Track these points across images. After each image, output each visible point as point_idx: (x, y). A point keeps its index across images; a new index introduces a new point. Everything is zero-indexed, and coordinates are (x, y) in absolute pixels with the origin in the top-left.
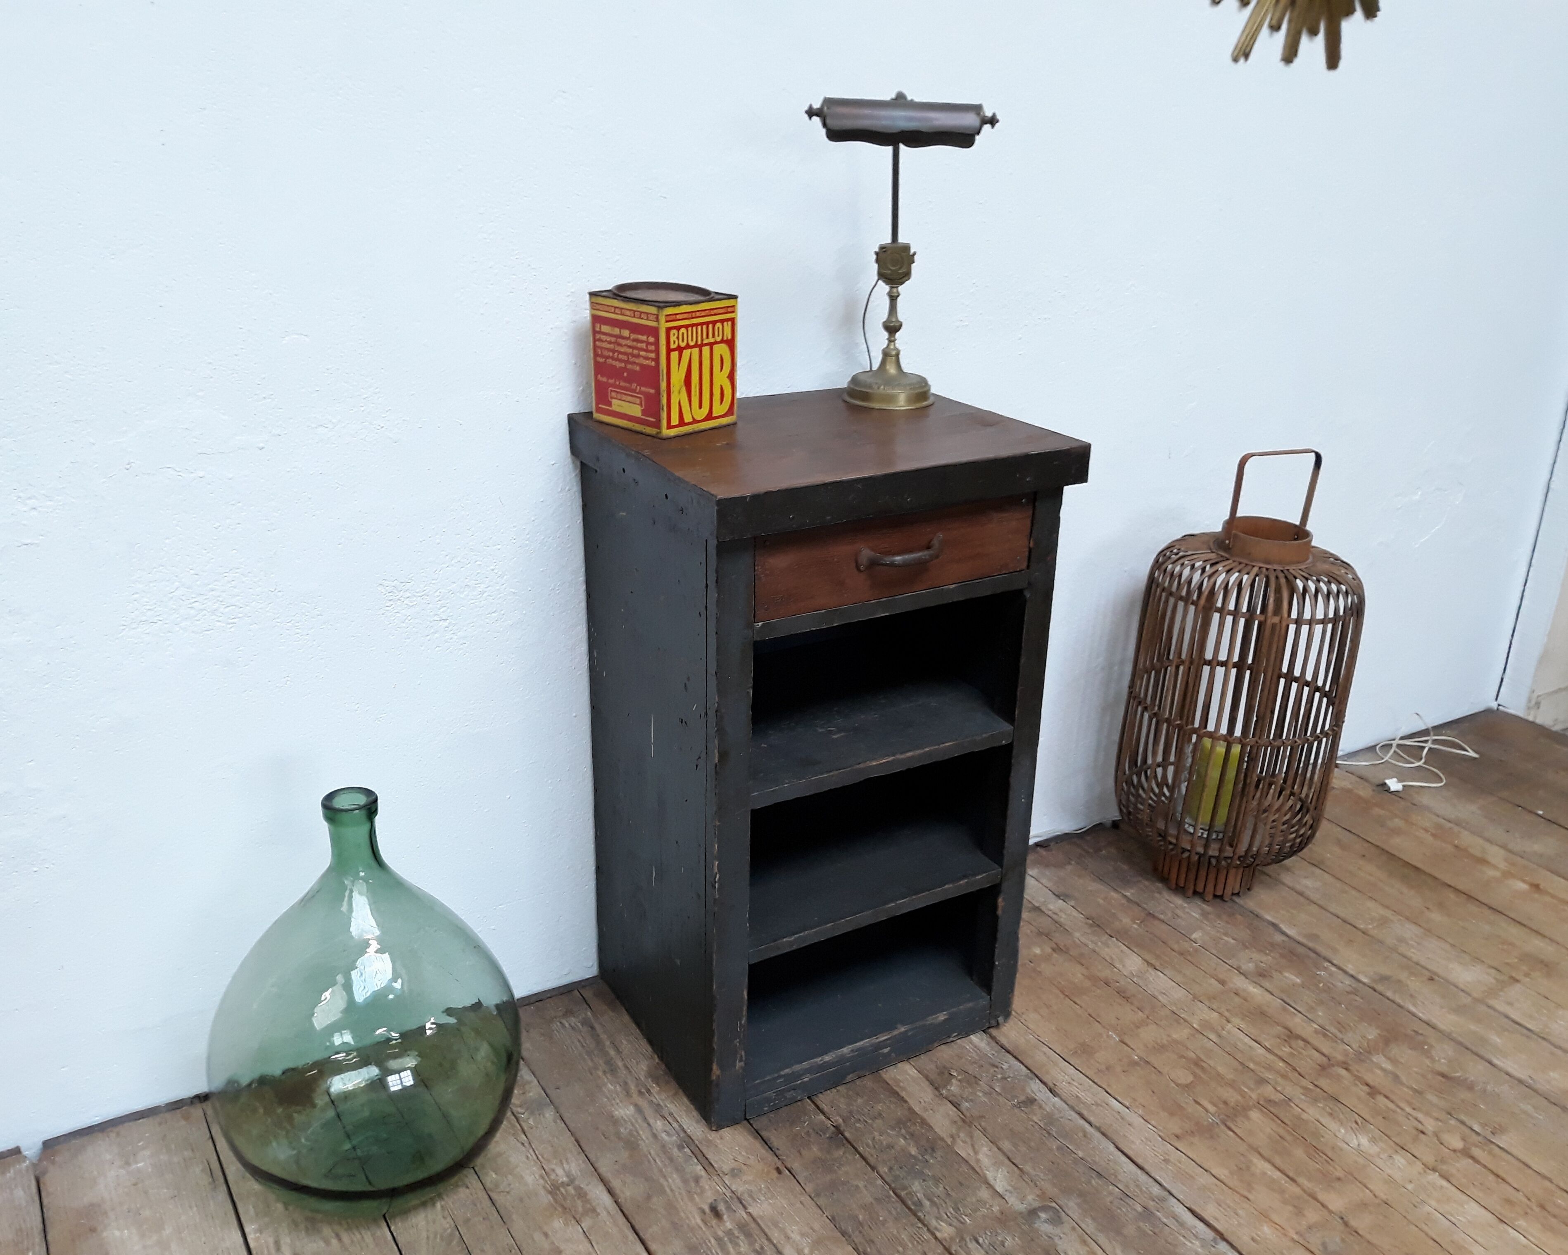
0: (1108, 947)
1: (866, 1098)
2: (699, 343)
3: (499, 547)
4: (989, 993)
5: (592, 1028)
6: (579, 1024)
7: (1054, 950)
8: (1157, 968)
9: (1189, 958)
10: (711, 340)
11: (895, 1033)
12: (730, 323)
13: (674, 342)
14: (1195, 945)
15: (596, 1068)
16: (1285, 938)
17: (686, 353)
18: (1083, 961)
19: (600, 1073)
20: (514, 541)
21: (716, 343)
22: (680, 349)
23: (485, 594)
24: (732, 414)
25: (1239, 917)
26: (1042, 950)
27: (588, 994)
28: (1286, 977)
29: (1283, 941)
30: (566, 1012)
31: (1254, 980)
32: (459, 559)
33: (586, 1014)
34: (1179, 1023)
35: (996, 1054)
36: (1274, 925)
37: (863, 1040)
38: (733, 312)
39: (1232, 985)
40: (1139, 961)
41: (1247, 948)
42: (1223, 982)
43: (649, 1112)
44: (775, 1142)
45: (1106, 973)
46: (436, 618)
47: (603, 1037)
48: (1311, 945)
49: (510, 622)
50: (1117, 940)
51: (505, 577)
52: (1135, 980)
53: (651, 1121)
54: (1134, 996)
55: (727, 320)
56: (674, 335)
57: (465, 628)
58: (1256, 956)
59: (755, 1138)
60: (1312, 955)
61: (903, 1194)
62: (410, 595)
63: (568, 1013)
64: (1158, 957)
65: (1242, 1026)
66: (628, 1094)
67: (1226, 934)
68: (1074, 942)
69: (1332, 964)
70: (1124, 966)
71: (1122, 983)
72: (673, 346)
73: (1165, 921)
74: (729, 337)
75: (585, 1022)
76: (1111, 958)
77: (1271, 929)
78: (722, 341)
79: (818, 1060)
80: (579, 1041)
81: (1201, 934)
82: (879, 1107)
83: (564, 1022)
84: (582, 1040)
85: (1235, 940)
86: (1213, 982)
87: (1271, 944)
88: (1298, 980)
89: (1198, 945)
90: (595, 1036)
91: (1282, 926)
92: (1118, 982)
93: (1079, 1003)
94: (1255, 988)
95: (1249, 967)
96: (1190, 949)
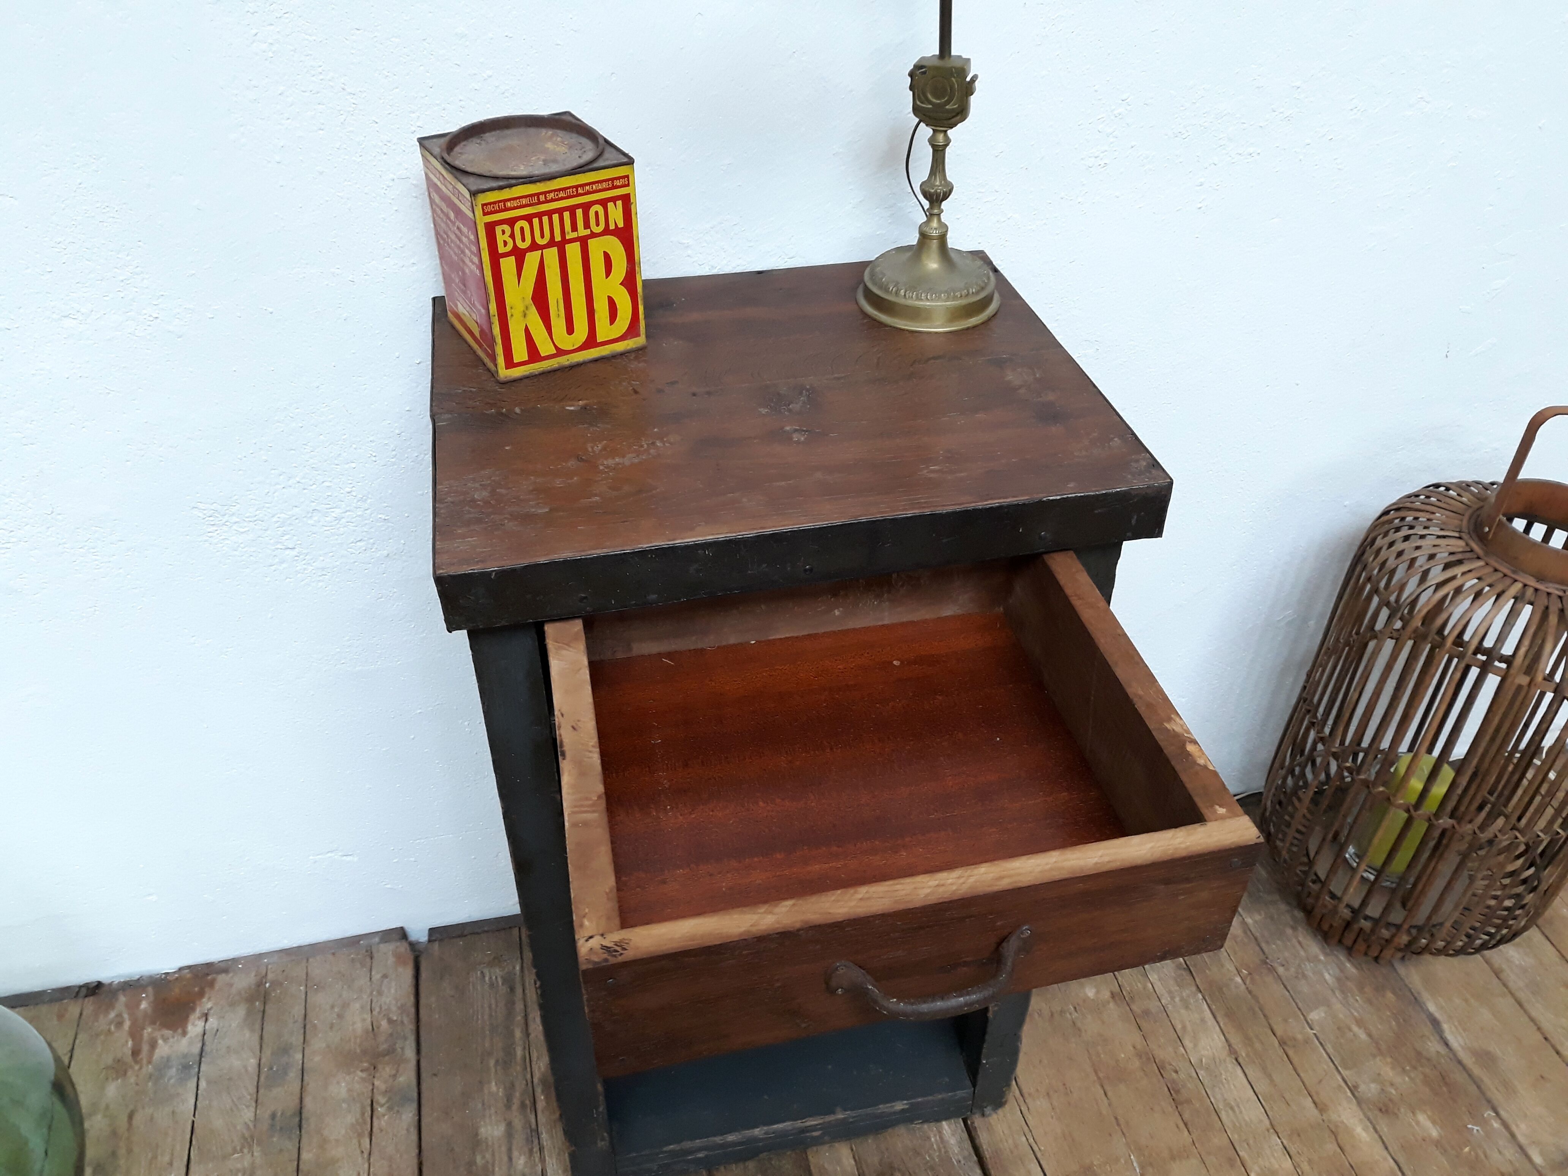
0: (1187, 1008)
2: (558, 238)
3: (353, 465)
4: (974, 1086)
5: (512, 989)
6: (499, 983)
7: (1113, 996)
8: (1240, 1060)
9: (1291, 1053)
10: (582, 232)
11: (831, 1118)
12: (619, 203)
13: (505, 243)
14: (1308, 1029)
15: (490, 1054)
16: (1442, 1050)
17: (532, 260)
18: (1143, 1024)
19: (492, 1063)
20: (374, 459)
21: (593, 235)
22: (519, 255)
23: (343, 520)
24: (638, 335)
25: (1390, 995)
26: (1098, 992)
27: (527, 935)
28: (1418, 1123)
29: (1438, 1052)
30: (495, 958)
31: (1369, 1114)
32: (298, 479)
33: (514, 968)
34: (1232, 1166)
35: (963, 1162)
36: (1435, 1023)
37: (784, 1121)
38: (628, 185)
39: (1334, 1117)
40: (1217, 1040)
41: (1381, 1052)
42: (1321, 1109)
45: (1165, 1053)
46: (279, 546)
47: (519, 1006)
48: (1477, 1071)
49: (385, 553)
50: (1204, 998)
51: (369, 501)
52: (1202, 1073)
53: (515, 1154)
54: (1188, 1101)
55: (614, 199)
56: (503, 232)
57: (322, 558)
58: (1388, 1072)
60: (1473, 1088)
62: (238, 520)
63: (497, 960)
64: (1248, 1041)
66: (508, 1106)
67: (1360, 1023)
68: (1145, 988)
69: (1497, 1114)
70: (1195, 1045)
71: (1182, 1075)
72: (501, 249)
73: (1284, 979)
74: (621, 224)
75: (508, 980)
76: (1184, 1028)
77: (1427, 1029)
78: (607, 232)
79: (718, 1139)
80: (490, 1007)
81: (1323, 1015)
83: (486, 972)
84: (493, 1006)
85: (1370, 1035)
86: (1308, 1103)
87: (1419, 1054)
88: (1434, 1133)
89: (1315, 1032)
90: (510, 1004)
91: (1445, 1027)
92: (1176, 1072)
93: (1109, 1094)
94: (1365, 1129)
95: (1369, 1089)
96: (1299, 1037)
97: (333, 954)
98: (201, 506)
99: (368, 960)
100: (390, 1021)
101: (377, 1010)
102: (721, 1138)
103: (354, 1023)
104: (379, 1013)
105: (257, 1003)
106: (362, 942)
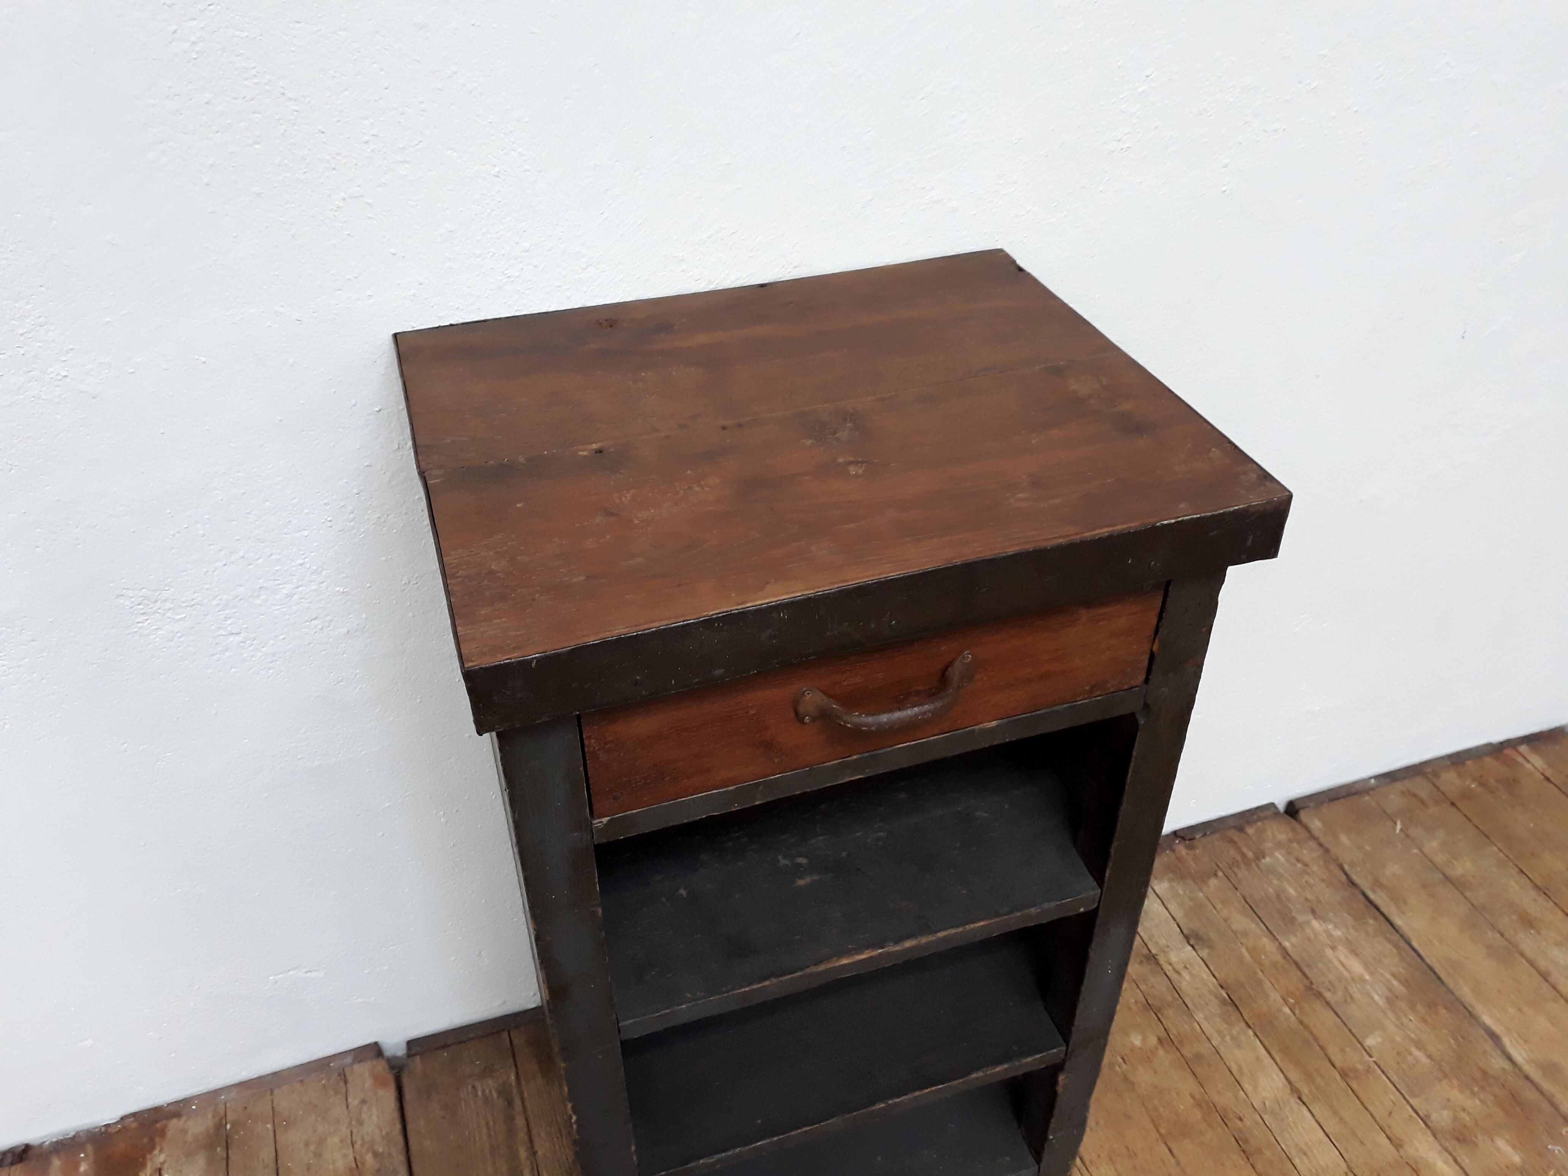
0: (1239, 1046)
3: (306, 533)
4: (1038, 1160)
5: (510, 1103)
6: (495, 1095)
7: (1160, 1040)
8: (1305, 1099)
9: (1354, 1085)
14: (1367, 1057)
16: (1506, 1065)
18: (1198, 1070)
20: (329, 524)
23: (295, 597)
25: (1442, 1011)
26: (1144, 1039)
28: (1498, 1149)
29: (1503, 1069)
30: (485, 1068)
31: (1447, 1144)
33: (509, 1077)
36: (1494, 1037)
39: (1411, 1151)
40: (1278, 1080)
41: (1446, 1076)
42: (1397, 1144)
45: (1225, 1098)
46: (221, 632)
47: (520, 1121)
48: (1546, 1085)
49: (345, 630)
50: (1256, 1035)
51: (324, 572)
52: (1267, 1118)
54: (1259, 1151)
57: (272, 642)
58: (1457, 1096)
60: (1545, 1105)
63: (487, 1070)
64: (1309, 1077)
67: (1419, 1045)
68: (1193, 1029)
70: (1255, 1088)
71: (1248, 1122)
73: (1333, 1003)
75: (503, 1091)
76: (1240, 1069)
77: (1488, 1045)
80: (487, 1124)
81: (1379, 1040)
83: (478, 1084)
84: (491, 1123)
85: (1430, 1057)
86: (1382, 1139)
87: (1485, 1073)
88: (1516, 1159)
89: (1372, 1059)
90: (510, 1119)
91: (1506, 1041)
92: (1241, 1119)
93: (1175, 1151)
94: (1445, 1162)
95: (1442, 1118)
96: (1360, 1067)
97: (301, 1081)
98: (130, 593)
99: (342, 1084)
100: (376, 1155)
101: (359, 1142)
103: (334, 1162)
104: (362, 1145)
105: (219, 1149)
106: (332, 1064)
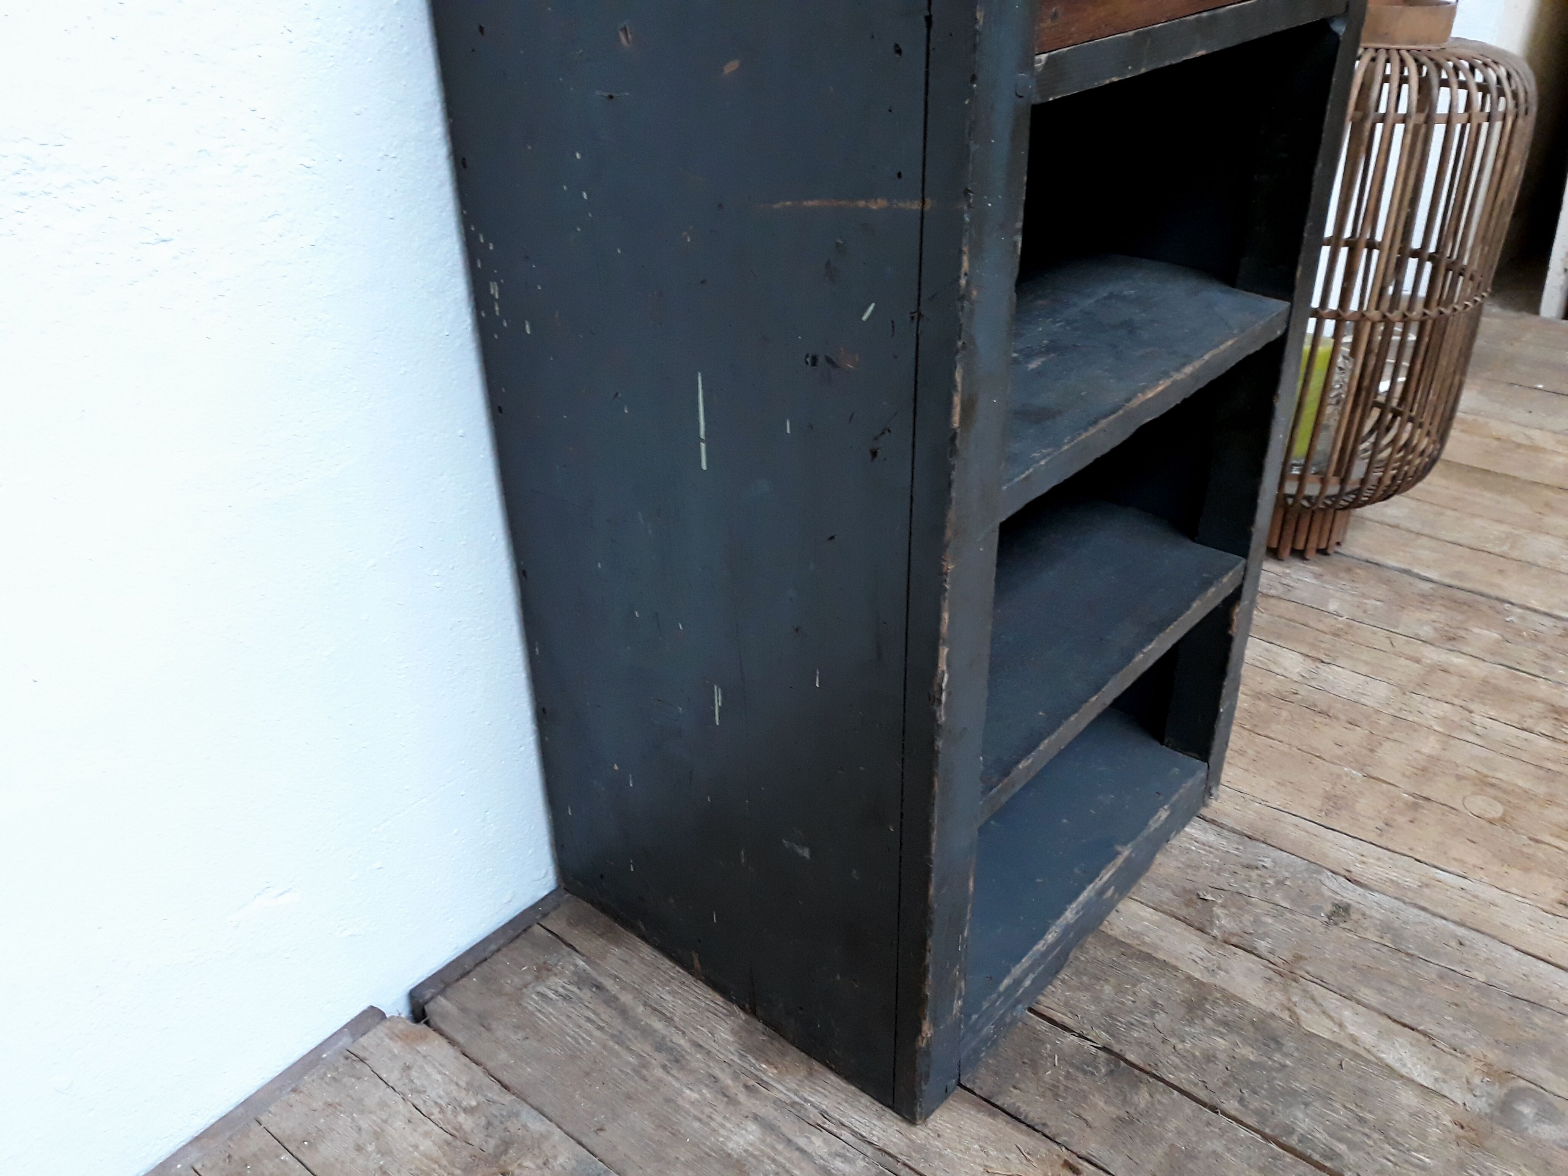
1: (1112, 980)
4: (1206, 759)
5: (599, 987)
6: (575, 989)
8: (1325, 660)
9: (1350, 638)
11: (1120, 860)
15: (645, 1065)
16: (1431, 585)
19: (659, 1072)
25: (1360, 570)
27: (557, 924)
28: (1479, 635)
29: (1432, 588)
30: (539, 970)
31: (1447, 646)
33: (576, 965)
35: (1241, 847)
36: (1407, 572)
37: (1084, 889)
39: (1429, 661)
40: (1295, 657)
41: (1401, 607)
42: (1416, 660)
43: (788, 1126)
44: (1034, 1111)
47: (626, 998)
48: (1468, 585)
52: (1313, 684)
53: (801, 1142)
54: (1330, 706)
58: (1421, 615)
59: (993, 1116)
60: (1479, 597)
61: (1293, 1141)
63: (543, 971)
64: (1313, 646)
65: (1492, 713)
66: (731, 1100)
67: (1364, 596)
69: (1512, 604)
70: (1286, 669)
71: (1303, 693)
73: (1282, 596)
75: (582, 980)
76: (1262, 662)
80: (589, 1020)
81: (1337, 604)
82: (1144, 990)
83: (542, 989)
84: (592, 1016)
85: (1380, 601)
86: (1403, 661)
87: (1423, 596)
88: (1496, 636)
89: (1344, 618)
90: (611, 1001)
91: (1416, 571)
92: (1297, 694)
93: (1273, 735)
94: (1457, 657)
96: (1341, 625)
97: (294, 1090)
99: (359, 1065)
100: (469, 1111)
101: (436, 1111)
102: (1042, 942)
103: (416, 1147)
104: (442, 1111)
106: (324, 1056)
